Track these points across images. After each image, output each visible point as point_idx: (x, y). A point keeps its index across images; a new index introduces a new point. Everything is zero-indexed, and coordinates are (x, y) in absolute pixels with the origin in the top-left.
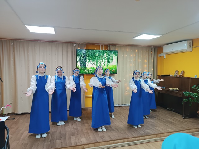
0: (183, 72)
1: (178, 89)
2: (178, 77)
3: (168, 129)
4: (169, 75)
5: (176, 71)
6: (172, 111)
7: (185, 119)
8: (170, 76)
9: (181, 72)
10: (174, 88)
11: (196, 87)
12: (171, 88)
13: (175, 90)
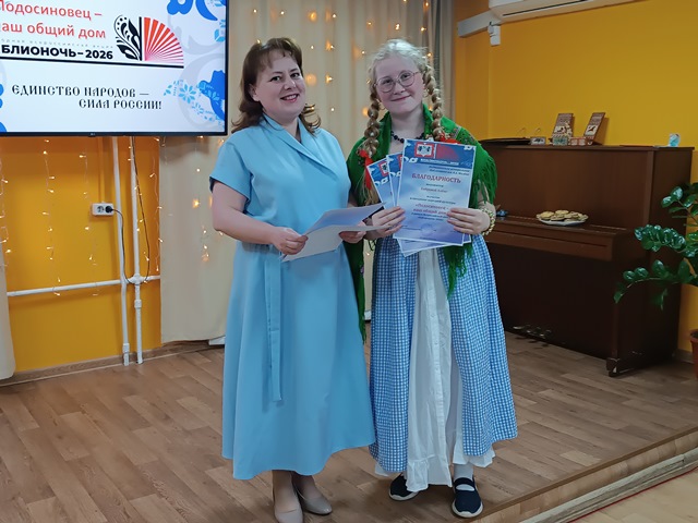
0: (602, 122)
1: (580, 215)
2: (578, 149)
3: (567, 455)
4: (526, 142)
5: (561, 119)
7: (624, 380)
8: (534, 142)
9: (591, 122)
10: (560, 212)
11: (684, 198)
12: (546, 214)
13: (567, 222)
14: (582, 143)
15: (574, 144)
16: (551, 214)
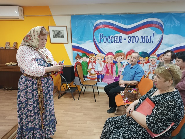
0: (16, 44)
1: (15, 63)
5: (7, 43)
6: (10, 89)
8: (1, 48)
10: (10, 63)
12: (7, 64)
13: (13, 65)
14: (13, 48)
15: (11, 48)
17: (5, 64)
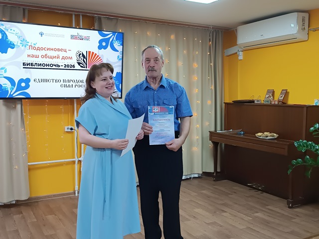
0: (286, 93)
7: (294, 210)
9: (281, 93)
12: (260, 134)
13: (268, 138)
14: (276, 103)
15: (273, 103)
16: (262, 134)
17: (256, 135)
